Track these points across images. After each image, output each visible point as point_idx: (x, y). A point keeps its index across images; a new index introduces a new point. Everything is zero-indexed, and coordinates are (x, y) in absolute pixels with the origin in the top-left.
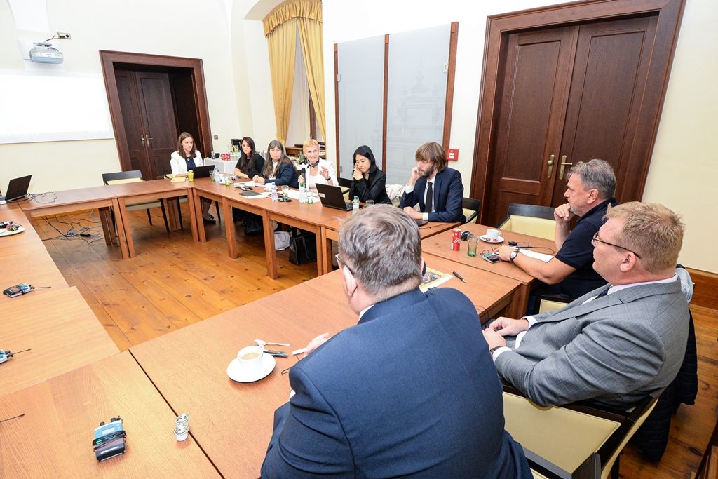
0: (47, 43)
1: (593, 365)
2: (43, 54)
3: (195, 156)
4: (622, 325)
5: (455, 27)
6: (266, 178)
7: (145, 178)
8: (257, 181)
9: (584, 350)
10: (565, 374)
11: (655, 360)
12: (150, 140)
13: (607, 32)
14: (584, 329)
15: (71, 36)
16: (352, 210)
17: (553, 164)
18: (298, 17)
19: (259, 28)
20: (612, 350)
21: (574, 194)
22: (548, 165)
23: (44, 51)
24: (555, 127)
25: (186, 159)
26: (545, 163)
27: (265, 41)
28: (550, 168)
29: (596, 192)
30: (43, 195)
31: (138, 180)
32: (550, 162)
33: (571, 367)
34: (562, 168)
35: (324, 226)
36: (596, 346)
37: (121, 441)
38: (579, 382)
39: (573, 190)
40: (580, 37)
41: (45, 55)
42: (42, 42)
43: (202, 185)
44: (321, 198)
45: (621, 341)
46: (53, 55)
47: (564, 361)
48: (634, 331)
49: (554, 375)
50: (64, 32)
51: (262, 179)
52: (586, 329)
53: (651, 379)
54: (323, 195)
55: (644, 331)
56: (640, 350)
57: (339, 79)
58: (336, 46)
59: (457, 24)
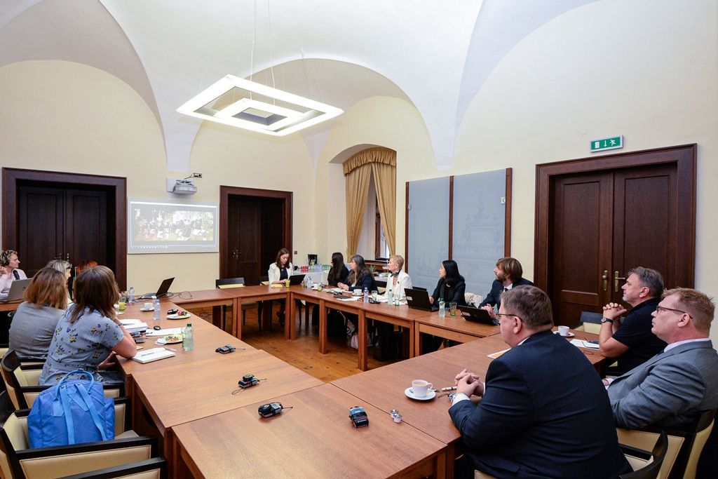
0: (188, 180)
1: (660, 392)
2: (184, 188)
3: (289, 267)
4: (676, 364)
5: (509, 172)
6: (349, 285)
7: (246, 284)
8: (342, 288)
9: (652, 384)
10: (643, 402)
11: (700, 387)
12: (239, 255)
13: (637, 176)
14: (651, 372)
15: (203, 176)
16: (438, 310)
17: (607, 279)
18: (374, 162)
19: (339, 170)
20: (671, 381)
21: (631, 287)
22: (604, 279)
23: (186, 186)
24: (605, 247)
25: (281, 268)
26: (600, 277)
27: (344, 179)
28: (606, 282)
29: (647, 290)
30: (180, 294)
31: (241, 285)
32: (604, 277)
33: (645, 396)
34: (617, 283)
35: (417, 322)
36: (660, 380)
37: (363, 417)
38: (652, 405)
39: (630, 284)
40: (616, 180)
41: (186, 189)
42: (182, 180)
43: (296, 290)
44: (408, 301)
45: (676, 375)
46: (191, 189)
47: (640, 393)
48: (683, 367)
49: (634, 404)
50: (198, 172)
51: (346, 287)
52: (653, 371)
53: (700, 401)
54: (410, 299)
55: (689, 366)
56: (689, 380)
57: (409, 208)
58: (407, 184)
59: (511, 169)
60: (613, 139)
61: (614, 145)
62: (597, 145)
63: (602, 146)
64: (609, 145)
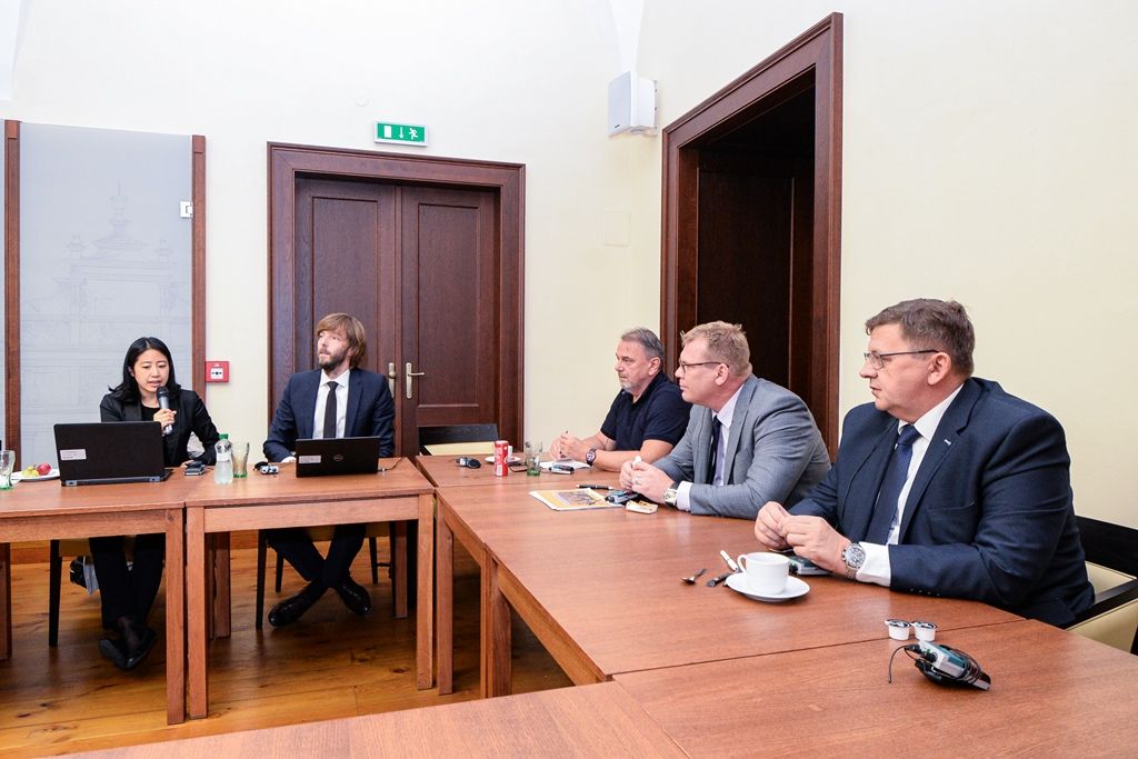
13: (436, 202)
17: (395, 376)
34: (408, 383)
40: (404, 203)
59: (203, 139)
60: (413, 128)
61: (415, 140)
62: (388, 132)
63: (395, 135)
64: (408, 137)
